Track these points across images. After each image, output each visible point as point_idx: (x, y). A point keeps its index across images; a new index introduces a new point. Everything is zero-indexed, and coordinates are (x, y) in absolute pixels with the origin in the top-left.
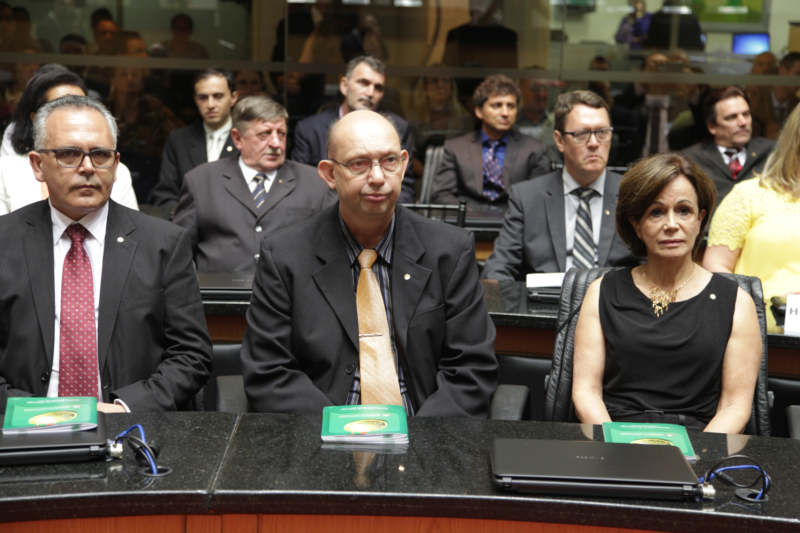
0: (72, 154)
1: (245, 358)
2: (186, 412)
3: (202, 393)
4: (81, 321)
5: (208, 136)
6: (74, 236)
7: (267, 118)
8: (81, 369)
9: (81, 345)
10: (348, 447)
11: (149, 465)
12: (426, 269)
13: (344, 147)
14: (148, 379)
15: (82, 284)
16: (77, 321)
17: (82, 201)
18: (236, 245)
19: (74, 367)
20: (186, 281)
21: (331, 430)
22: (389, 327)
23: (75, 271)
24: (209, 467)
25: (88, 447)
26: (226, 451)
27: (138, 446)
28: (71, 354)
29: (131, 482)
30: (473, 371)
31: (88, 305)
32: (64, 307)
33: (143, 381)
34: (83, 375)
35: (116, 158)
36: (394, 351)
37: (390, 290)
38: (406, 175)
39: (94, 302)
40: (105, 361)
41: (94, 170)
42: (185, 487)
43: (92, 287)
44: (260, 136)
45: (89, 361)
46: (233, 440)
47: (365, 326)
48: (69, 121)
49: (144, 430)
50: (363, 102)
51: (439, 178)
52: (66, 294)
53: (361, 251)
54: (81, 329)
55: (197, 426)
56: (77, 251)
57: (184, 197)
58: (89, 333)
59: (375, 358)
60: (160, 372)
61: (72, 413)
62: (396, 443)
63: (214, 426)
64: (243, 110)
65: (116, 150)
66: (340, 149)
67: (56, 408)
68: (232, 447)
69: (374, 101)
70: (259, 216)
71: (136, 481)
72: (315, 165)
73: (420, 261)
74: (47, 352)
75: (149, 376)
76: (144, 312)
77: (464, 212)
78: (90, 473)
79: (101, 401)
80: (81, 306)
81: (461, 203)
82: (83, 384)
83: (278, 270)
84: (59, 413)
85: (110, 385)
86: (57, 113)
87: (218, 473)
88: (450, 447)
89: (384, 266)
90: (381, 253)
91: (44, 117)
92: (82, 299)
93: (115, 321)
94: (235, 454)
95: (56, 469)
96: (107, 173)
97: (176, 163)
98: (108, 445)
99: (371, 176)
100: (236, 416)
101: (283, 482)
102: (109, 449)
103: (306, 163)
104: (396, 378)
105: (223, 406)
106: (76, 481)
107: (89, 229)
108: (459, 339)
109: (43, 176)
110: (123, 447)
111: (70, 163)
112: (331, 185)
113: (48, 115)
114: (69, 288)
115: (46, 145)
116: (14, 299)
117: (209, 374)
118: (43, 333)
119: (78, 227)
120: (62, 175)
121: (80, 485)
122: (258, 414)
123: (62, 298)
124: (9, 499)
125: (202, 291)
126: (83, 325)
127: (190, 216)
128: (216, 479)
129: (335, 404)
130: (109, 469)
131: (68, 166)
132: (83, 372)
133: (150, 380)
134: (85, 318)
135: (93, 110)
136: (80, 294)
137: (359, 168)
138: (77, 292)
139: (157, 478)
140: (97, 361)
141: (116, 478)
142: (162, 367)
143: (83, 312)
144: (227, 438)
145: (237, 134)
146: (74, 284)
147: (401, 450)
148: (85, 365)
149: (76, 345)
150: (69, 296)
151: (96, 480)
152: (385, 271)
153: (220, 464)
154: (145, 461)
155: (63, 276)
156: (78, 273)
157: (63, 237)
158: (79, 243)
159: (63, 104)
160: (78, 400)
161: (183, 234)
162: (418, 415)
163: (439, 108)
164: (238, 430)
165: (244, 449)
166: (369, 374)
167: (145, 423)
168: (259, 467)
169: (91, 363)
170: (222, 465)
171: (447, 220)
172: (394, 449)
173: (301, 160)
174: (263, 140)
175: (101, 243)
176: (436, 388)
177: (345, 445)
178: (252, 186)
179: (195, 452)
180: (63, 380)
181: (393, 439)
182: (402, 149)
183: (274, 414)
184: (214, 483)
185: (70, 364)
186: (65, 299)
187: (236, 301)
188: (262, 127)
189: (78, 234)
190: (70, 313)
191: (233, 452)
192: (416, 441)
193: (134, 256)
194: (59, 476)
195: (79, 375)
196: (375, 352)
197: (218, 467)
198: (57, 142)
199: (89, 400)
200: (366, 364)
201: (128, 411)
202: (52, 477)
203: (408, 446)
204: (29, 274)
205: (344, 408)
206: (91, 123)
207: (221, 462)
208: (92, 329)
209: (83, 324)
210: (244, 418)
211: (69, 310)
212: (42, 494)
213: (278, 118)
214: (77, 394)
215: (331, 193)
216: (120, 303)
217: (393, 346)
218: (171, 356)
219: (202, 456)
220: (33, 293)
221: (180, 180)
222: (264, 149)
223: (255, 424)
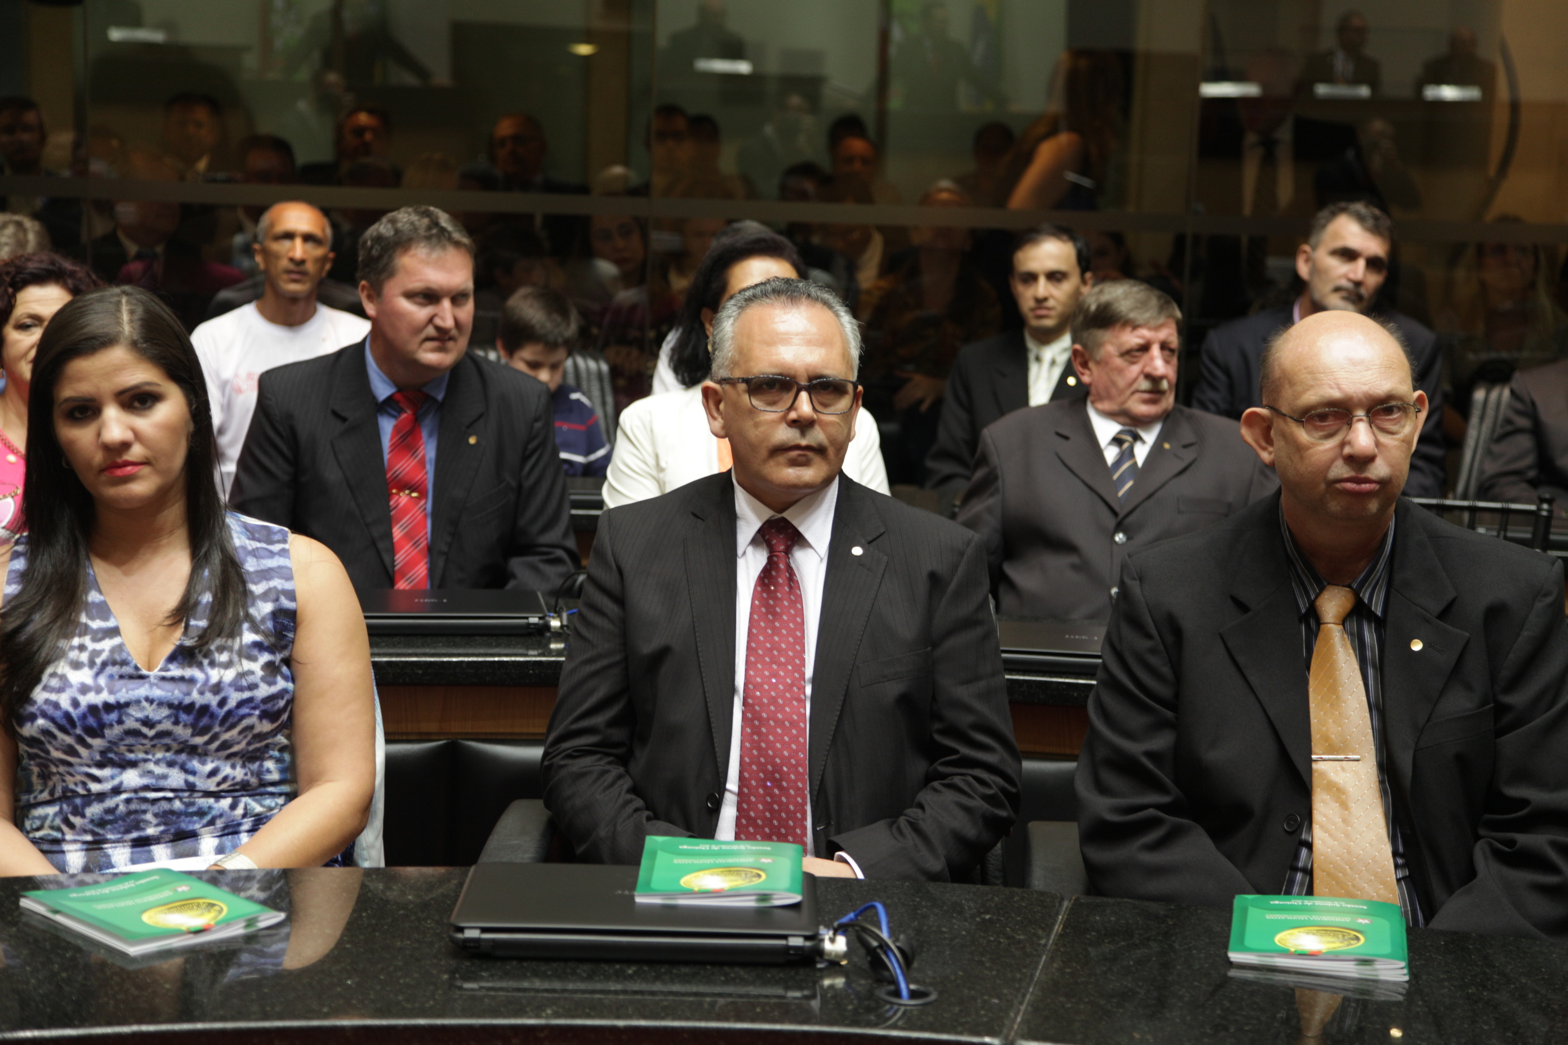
0: (777, 386)
1: (1084, 789)
2: (966, 886)
3: (1000, 852)
4: (780, 701)
5: (1032, 357)
6: (774, 542)
7: (1141, 321)
8: (776, 791)
9: (779, 745)
10: (1282, 978)
11: (894, 982)
12: (1458, 631)
13: (1295, 384)
14: (898, 817)
15: (784, 632)
16: (773, 701)
17: (791, 474)
18: (1075, 567)
19: (765, 787)
20: (975, 634)
21: (1249, 942)
22: (1375, 745)
23: (774, 607)
24: (1006, 995)
25: (785, 937)
26: (1040, 967)
27: (875, 944)
28: (760, 762)
29: (861, 1011)
30: (1554, 844)
31: (794, 671)
32: (752, 673)
33: (889, 820)
34: (780, 803)
35: (856, 396)
36: (1383, 792)
37: (1381, 669)
38: (1422, 439)
39: (804, 666)
40: (820, 778)
41: (815, 417)
42: (960, 1029)
43: (803, 637)
44: (1127, 357)
45: (793, 777)
46: (1054, 947)
47: (1326, 738)
48: (774, 326)
49: (887, 913)
50: (1344, 294)
51: (1496, 448)
52: (755, 650)
53: (1322, 589)
54: (780, 716)
55: (987, 913)
56: (778, 569)
57: (979, 474)
58: (794, 724)
59: (1344, 805)
60: (921, 806)
61: (757, 871)
62: (1382, 978)
63: (1019, 916)
64: (1093, 307)
65: (857, 381)
66: (1287, 386)
67: (730, 860)
68: (1052, 959)
69: (1363, 291)
70: (1122, 514)
71: (869, 1010)
72: (1236, 415)
73: (1444, 614)
74: (718, 755)
75: (900, 814)
76: (893, 689)
77: (1549, 519)
78: (787, 988)
79: (812, 854)
80: (782, 673)
81: (1542, 500)
82: (780, 820)
83: (1153, 619)
84: (734, 871)
85: (828, 824)
86: (755, 311)
87: (1023, 1008)
88: (1496, 996)
89: (1369, 622)
90: (1364, 595)
91: (732, 319)
92: (783, 660)
93: (841, 703)
94: (1057, 974)
95: (726, 975)
96: (838, 423)
97: (969, 407)
98: (820, 937)
99: (1349, 443)
100: (1062, 899)
101: (1149, 1037)
102: (822, 944)
103: (1221, 412)
104: (1387, 849)
105: (1039, 879)
106: (762, 1000)
107: (801, 529)
108: (1524, 776)
109: (724, 427)
110: (848, 944)
111: (773, 403)
112: (1266, 456)
113: (739, 314)
114: (761, 638)
115: (732, 370)
116: (663, 653)
117: (1013, 816)
118: (712, 720)
119: (782, 524)
120: (757, 425)
121: (767, 1008)
122: (1105, 899)
123: (747, 656)
124: (643, 1023)
125: (1004, 655)
126: (784, 708)
127: (989, 510)
128: (1019, 1019)
129: (1260, 891)
130: (821, 983)
131: (769, 408)
132: (780, 796)
133: (902, 820)
134: (788, 695)
135: (819, 305)
136: (780, 650)
137: (1325, 426)
138: (775, 646)
139: (908, 1008)
140: (807, 777)
141: (833, 1002)
142: (925, 796)
143: (785, 684)
144: (1043, 942)
145: (1082, 355)
146: (769, 631)
147: (1391, 994)
148: (785, 784)
149: (770, 745)
150: (760, 652)
151: (797, 1001)
152: (1370, 632)
153: (1027, 990)
154: (886, 973)
155: (751, 614)
156: (778, 610)
157: (754, 542)
158: (783, 554)
159: (766, 295)
160: (769, 848)
161: (973, 544)
162: (1431, 925)
163: (1507, 305)
164: (1065, 927)
165: (1074, 965)
166: (1331, 835)
167: (889, 901)
168: (1102, 1002)
169: (795, 781)
170: (1032, 993)
171: (1509, 534)
172: (1378, 991)
173: (1212, 407)
174: (1133, 363)
175: (822, 556)
176: (1471, 874)
177: (1277, 974)
178: (1111, 454)
179: (981, 963)
180: (744, 810)
181: (1376, 970)
182: (1415, 389)
183: (1137, 903)
184: (1016, 1027)
185: (758, 780)
186: (752, 659)
187: (1071, 678)
188: (1132, 339)
189: (781, 536)
190: (761, 685)
191: (1053, 970)
192: (1424, 977)
193: (881, 583)
194: (730, 989)
195: (773, 802)
196: (1344, 793)
197: (1024, 996)
198: (752, 364)
199: (790, 849)
200: (1325, 816)
201: (860, 875)
202: (718, 989)
203: (1407, 986)
204: (692, 608)
205: (1276, 901)
206: (814, 330)
207: (1029, 986)
208: (798, 717)
209: (783, 706)
210: (1076, 907)
211: (759, 680)
212: (700, 1020)
213: (1162, 320)
214: (767, 838)
215: (1269, 472)
216: (852, 670)
217: (1382, 782)
218: (943, 776)
219: (994, 973)
220: (699, 644)
221: (974, 440)
222: (1135, 380)
223: (1098, 918)
